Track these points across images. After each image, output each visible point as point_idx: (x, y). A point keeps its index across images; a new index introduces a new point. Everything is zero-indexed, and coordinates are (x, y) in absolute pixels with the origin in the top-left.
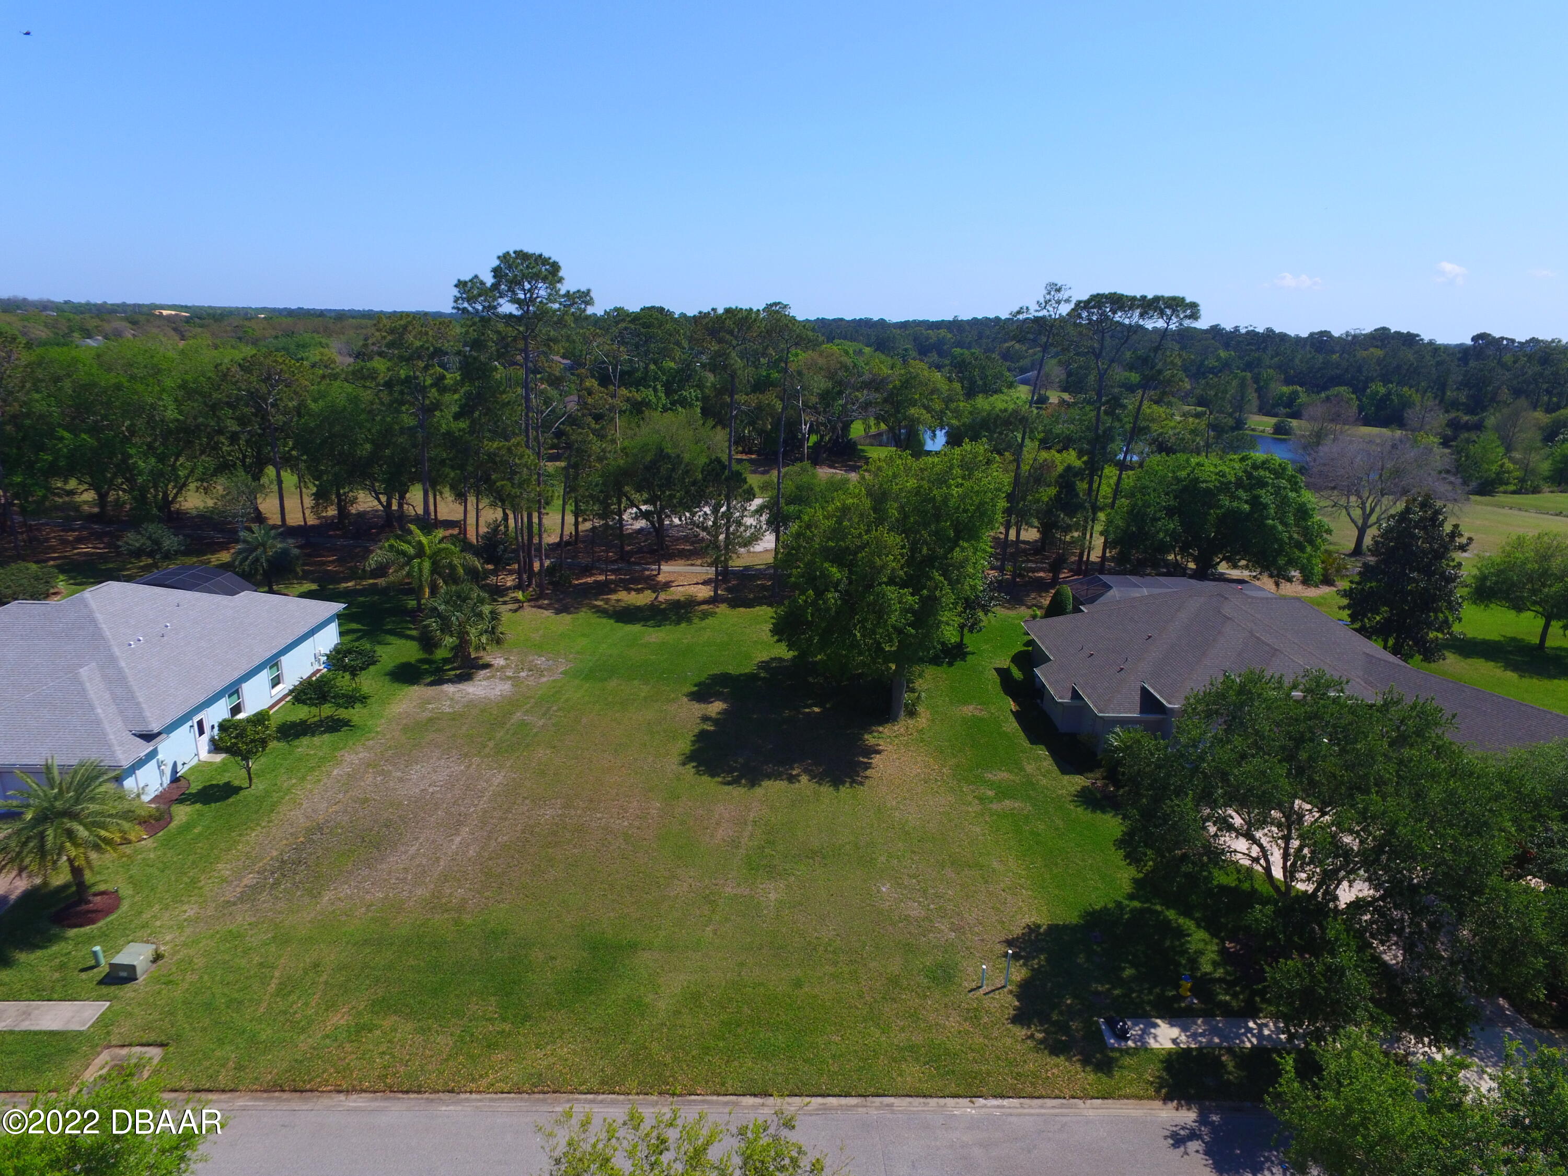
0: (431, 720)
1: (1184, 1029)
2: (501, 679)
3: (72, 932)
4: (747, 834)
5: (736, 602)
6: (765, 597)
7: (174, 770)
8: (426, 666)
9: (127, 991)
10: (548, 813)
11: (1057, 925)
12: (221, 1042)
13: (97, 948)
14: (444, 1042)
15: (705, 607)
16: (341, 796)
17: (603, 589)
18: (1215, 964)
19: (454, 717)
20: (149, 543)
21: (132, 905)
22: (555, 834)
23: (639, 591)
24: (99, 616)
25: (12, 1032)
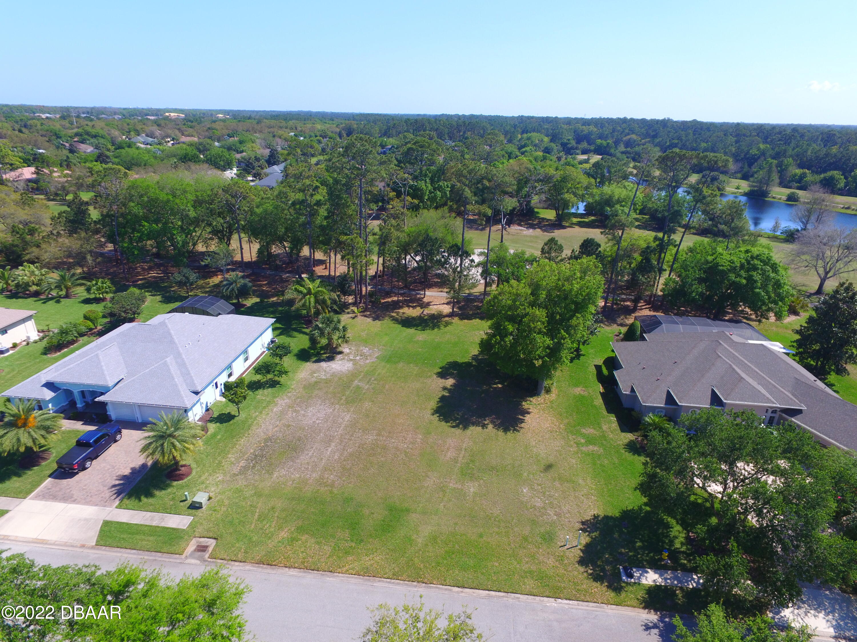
0: (316, 382)
1: (661, 575)
2: (348, 360)
3: (175, 483)
4: (461, 455)
5: (464, 316)
6: (478, 313)
7: (207, 406)
8: (312, 351)
9: (199, 512)
10: (370, 438)
11: (608, 516)
12: (238, 540)
13: (186, 493)
14: (327, 549)
15: (447, 319)
16: (278, 423)
17: (396, 305)
18: (682, 544)
19: (327, 382)
20: (184, 278)
21: (197, 472)
22: (373, 449)
23: (414, 307)
24: (172, 332)
25: (158, 527)
